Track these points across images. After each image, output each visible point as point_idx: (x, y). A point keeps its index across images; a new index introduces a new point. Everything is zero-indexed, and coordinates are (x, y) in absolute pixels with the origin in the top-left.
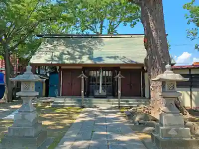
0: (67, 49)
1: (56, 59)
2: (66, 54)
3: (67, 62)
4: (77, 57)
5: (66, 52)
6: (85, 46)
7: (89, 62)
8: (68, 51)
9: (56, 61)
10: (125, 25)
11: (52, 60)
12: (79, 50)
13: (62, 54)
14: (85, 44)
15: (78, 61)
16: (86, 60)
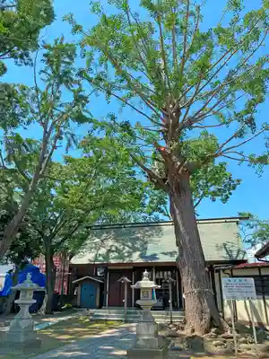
0: (116, 244)
1: (101, 258)
2: (113, 251)
3: (112, 261)
4: (126, 254)
5: (113, 249)
6: (138, 239)
7: (141, 261)
8: (116, 248)
9: (100, 261)
10: (214, 200)
11: (96, 259)
12: (130, 244)
13: (109, 251)
14: (139, 235)
15: (127, 260)
16: (136, 258)
